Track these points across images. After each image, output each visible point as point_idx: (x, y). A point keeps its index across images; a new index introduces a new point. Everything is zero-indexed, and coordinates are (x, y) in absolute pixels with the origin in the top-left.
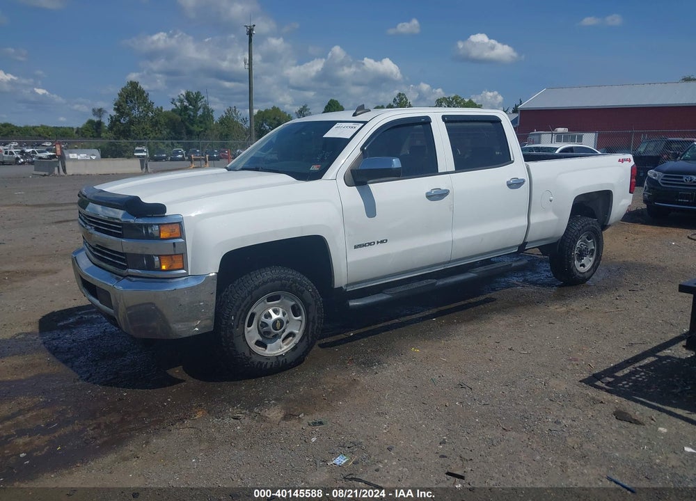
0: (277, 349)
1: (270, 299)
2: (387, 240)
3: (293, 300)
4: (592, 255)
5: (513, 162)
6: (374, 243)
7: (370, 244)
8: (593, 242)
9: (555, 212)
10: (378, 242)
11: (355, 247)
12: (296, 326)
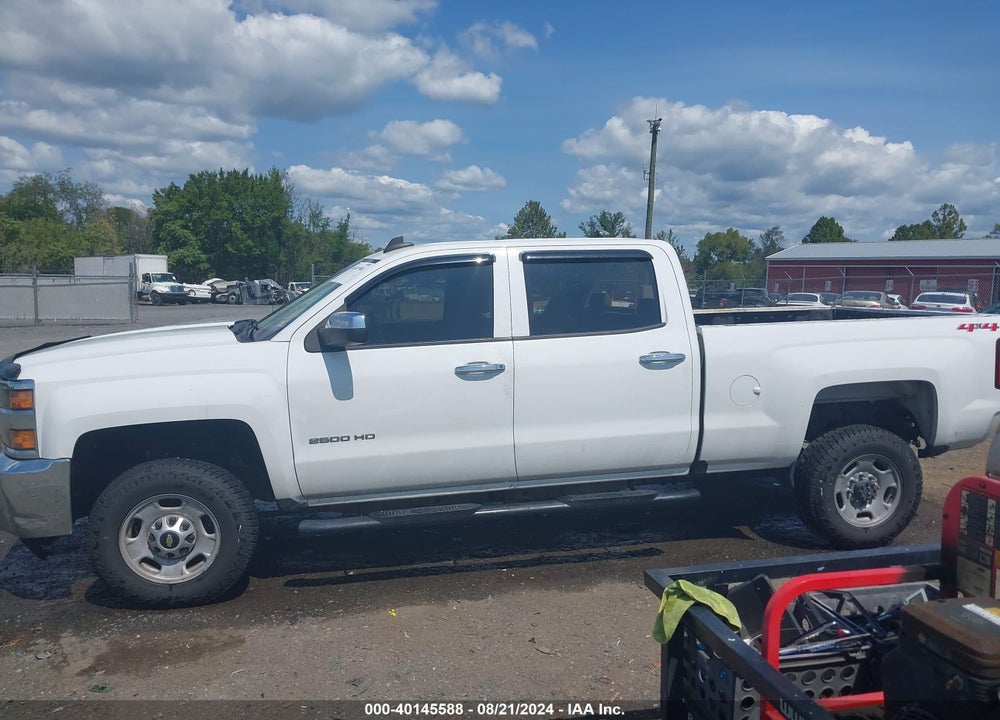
0: (174, 574)
1: (164, 503)
2: (374, 436)
3: (200, 509)
4: (893, 498)
5: (664, 325)
6: (349, 437)
7: (339, 439)
8: (893, 473)
9: (770, 412)
10: (356, 438)
11: (312, 442)
12: (208, 547)
